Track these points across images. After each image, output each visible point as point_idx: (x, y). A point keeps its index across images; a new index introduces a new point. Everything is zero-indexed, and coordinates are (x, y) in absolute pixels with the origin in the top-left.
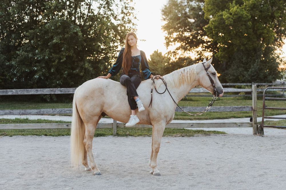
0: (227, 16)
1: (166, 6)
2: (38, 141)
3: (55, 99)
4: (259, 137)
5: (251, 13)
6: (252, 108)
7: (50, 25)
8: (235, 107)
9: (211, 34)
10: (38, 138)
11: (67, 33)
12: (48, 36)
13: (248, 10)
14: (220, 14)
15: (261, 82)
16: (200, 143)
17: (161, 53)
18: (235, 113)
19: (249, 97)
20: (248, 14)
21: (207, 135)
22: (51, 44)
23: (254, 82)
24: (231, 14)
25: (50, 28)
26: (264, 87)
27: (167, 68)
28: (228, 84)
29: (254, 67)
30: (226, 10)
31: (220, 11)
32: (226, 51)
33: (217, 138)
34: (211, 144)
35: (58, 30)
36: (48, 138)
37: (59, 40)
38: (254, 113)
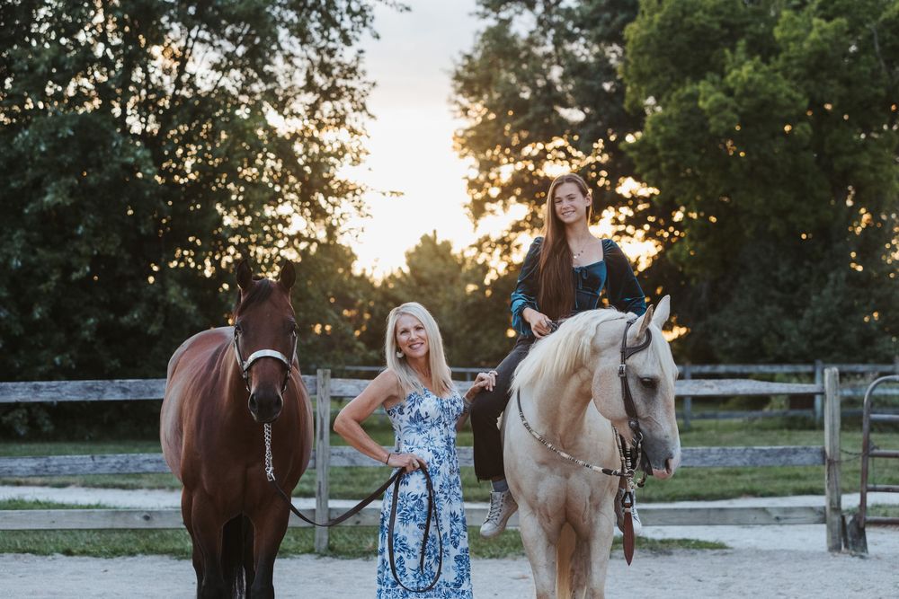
0: (716, 100)
1: (469, 57)
2: (44, 572)
3: (48, 427)
4: (849, 558)
5: (807, 87)
6: (823, 453)
7: (31, 139)
8: (762, 451)
9: (653, 172)
10: (40, 563)
11: (99, 166)
12: (23, 178)
13: (796, 78)
14: (688, 90)
15: (849, 362)
16: (640, 579)
17: (447, 246)
20: (797, 91)
21: (661, 553)
22: (35, 210)
23: (825, 362)
24: (729, 92)
25: (32, 148)
26: (861, 382)
27: (474, 305)
29: (822, 301)
30: (709, 75)
31: (688, 80)
33: (698, 564)
34: (679, 583)
35: (63, 156)
36: (79, 563)
37: (65, 196)
38: (834, 472)
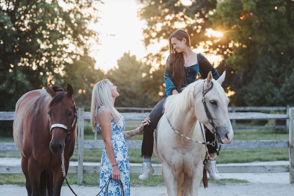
6: (288, 143)
8: (263, 142)
17: (134, 57)
18: (260, 155)
19: (282, 130)
21: (221, 184)
23: (291, 106)
27: (145, 82)
28: (248, 108)
29: (290, 81)
32: (244, 54)
33: (236, 189)
38: (292, 151)
